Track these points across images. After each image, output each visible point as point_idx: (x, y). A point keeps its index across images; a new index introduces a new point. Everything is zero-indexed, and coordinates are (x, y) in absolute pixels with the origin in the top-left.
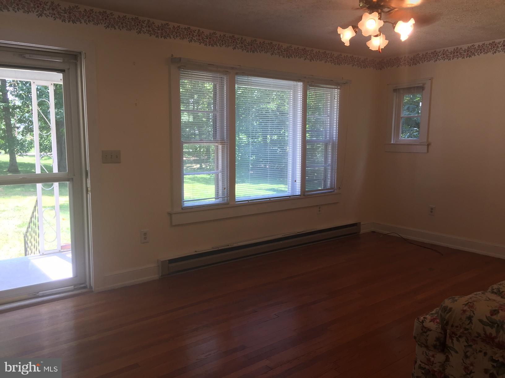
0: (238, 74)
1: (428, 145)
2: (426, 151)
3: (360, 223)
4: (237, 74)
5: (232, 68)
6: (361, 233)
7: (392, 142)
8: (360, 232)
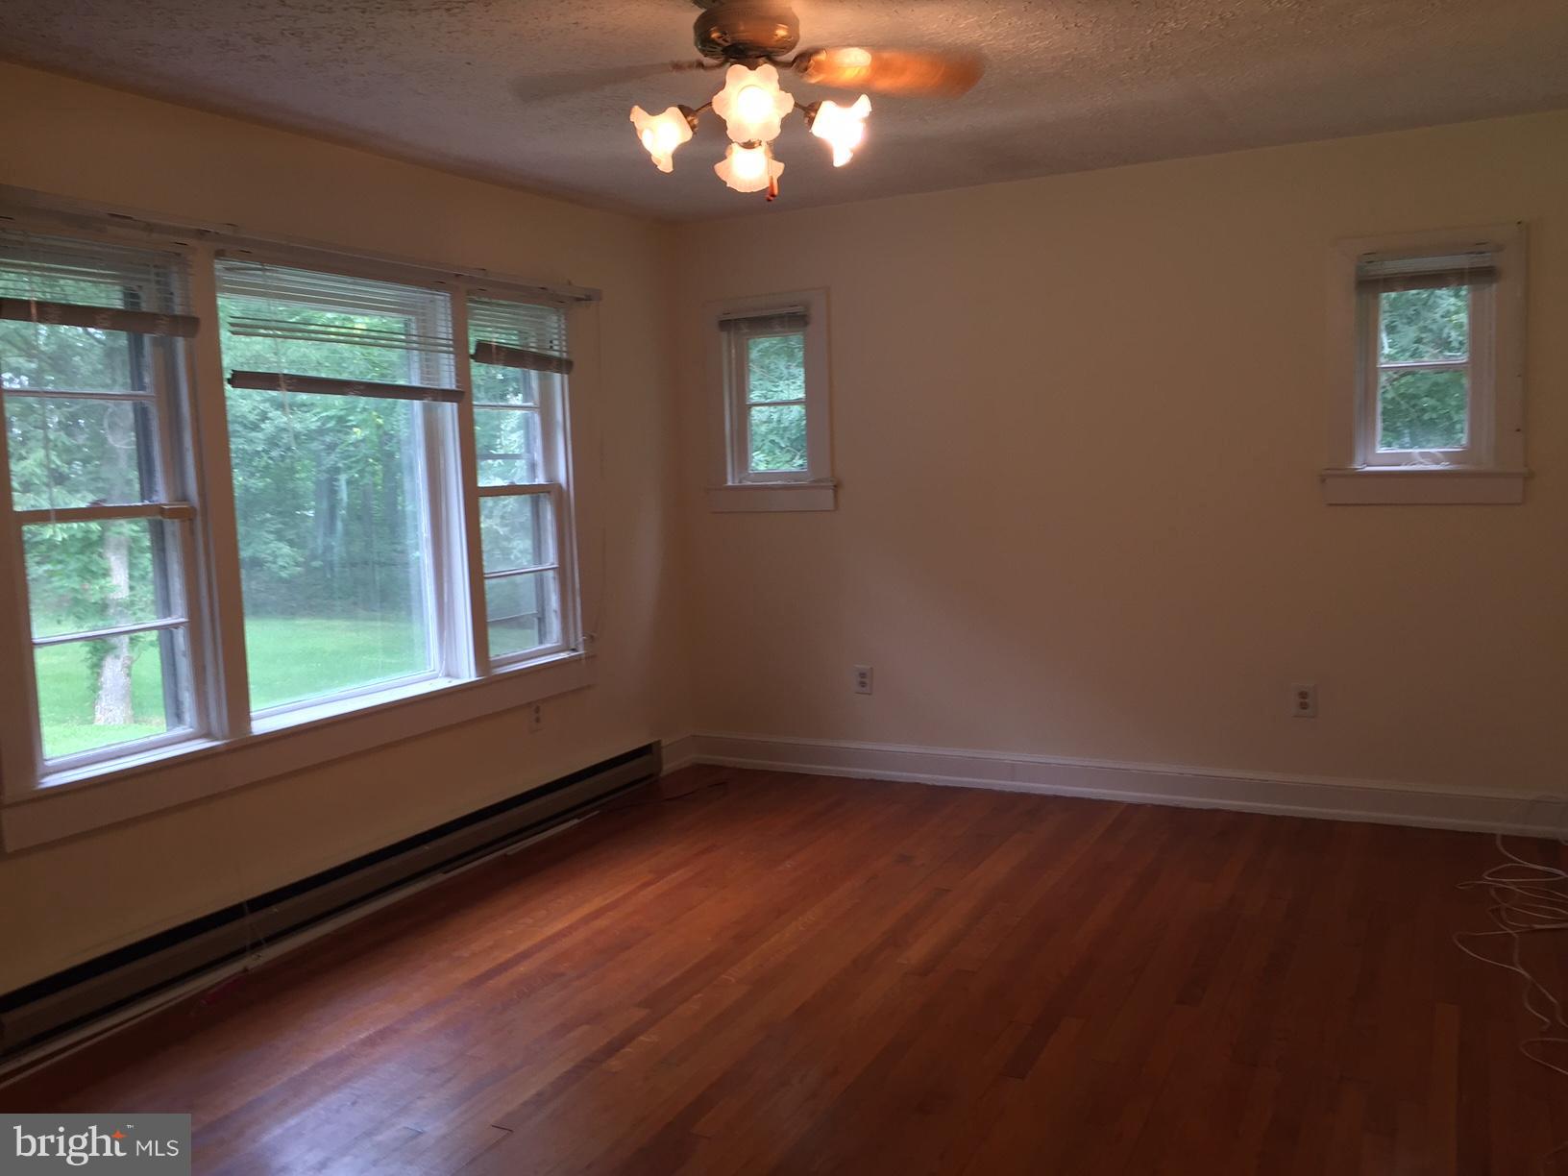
0: (223, 256)
1: (836, 487)
2: (830, 505)
3: (659, 742)
4: (220, 254)
5: (201, 234)
6: (663, 773)
7: (730, 484)
8: (661, 770)
